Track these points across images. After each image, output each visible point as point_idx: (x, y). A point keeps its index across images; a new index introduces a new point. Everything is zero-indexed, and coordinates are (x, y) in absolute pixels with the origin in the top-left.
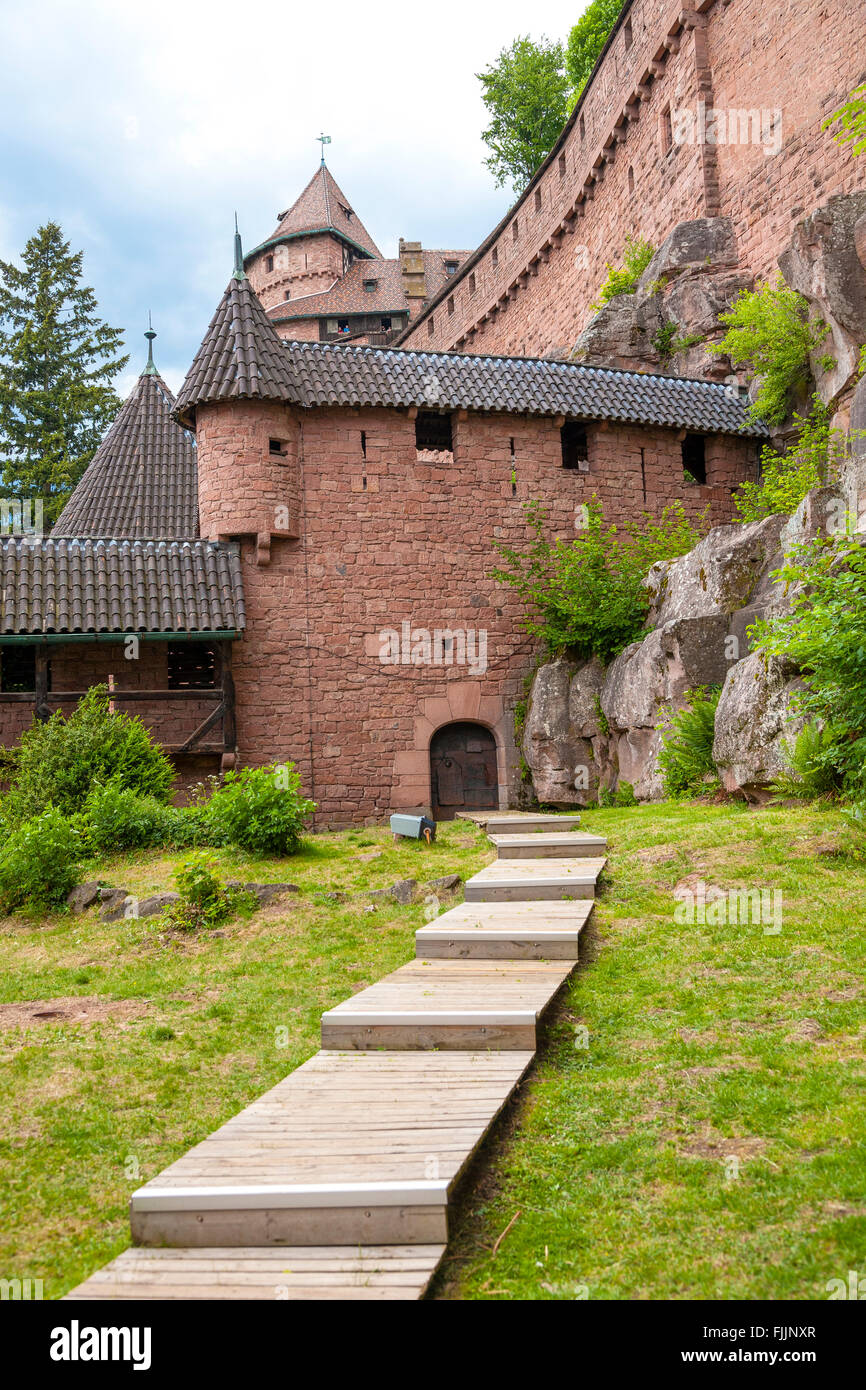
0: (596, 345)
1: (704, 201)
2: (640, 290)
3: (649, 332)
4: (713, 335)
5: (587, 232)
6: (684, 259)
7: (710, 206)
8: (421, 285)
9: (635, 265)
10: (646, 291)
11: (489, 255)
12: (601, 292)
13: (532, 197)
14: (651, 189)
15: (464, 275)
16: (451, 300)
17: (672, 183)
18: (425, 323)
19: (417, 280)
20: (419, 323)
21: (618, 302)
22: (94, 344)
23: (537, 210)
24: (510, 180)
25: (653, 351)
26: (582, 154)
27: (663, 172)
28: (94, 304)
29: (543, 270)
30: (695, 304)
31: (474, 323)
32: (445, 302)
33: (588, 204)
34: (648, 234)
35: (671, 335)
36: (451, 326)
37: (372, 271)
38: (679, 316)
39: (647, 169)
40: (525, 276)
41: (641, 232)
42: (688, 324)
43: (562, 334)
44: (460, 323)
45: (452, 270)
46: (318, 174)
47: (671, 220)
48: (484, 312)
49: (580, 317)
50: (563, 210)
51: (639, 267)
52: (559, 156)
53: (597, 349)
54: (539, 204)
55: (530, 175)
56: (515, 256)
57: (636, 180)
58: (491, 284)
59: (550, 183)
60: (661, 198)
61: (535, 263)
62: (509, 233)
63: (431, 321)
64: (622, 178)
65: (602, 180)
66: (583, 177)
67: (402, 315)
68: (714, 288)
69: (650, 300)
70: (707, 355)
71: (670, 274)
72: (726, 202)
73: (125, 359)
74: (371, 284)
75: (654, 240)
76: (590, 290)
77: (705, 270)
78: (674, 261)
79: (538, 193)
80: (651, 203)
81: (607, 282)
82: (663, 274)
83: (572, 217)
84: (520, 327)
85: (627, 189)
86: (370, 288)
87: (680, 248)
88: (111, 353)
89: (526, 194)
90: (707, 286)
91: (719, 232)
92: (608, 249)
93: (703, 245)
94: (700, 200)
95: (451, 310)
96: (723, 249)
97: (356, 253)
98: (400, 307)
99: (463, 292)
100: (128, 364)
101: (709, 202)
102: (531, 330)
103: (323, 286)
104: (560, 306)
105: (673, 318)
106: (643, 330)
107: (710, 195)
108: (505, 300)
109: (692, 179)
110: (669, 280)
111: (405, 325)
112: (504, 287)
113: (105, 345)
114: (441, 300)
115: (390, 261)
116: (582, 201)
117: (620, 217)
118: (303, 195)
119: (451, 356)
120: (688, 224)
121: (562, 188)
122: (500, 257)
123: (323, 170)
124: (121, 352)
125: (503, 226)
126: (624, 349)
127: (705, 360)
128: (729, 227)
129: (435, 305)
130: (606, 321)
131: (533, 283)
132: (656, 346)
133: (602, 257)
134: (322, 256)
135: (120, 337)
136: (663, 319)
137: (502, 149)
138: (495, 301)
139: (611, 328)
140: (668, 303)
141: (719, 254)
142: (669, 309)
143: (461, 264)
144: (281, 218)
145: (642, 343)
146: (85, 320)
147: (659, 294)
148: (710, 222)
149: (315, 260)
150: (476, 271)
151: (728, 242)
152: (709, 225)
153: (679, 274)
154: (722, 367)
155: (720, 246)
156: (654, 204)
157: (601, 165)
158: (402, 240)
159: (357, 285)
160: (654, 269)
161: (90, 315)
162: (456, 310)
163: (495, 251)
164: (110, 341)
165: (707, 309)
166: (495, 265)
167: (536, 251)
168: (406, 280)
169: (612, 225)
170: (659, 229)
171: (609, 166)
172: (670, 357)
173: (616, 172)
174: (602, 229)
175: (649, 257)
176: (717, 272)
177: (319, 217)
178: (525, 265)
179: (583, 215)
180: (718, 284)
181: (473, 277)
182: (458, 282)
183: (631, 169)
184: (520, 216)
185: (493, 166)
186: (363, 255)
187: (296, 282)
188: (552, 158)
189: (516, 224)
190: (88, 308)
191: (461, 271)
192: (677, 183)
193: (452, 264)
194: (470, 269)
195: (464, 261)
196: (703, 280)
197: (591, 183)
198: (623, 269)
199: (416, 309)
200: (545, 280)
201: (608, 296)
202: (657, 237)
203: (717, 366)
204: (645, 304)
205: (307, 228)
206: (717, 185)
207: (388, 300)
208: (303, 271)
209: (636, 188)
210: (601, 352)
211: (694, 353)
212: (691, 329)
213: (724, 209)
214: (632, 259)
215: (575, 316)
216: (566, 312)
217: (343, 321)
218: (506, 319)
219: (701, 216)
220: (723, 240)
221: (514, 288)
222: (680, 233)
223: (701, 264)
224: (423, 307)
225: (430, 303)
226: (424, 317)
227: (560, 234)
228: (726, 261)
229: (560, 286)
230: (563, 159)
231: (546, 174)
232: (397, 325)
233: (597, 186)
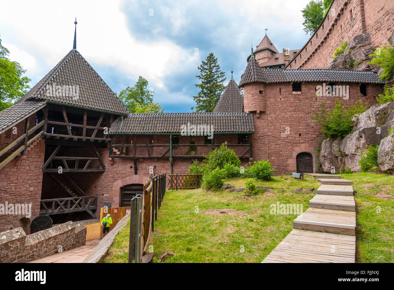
0: (333, 66)
1: (362, 30)
2: (344, 53)
3: (347, 62)
4: (365, 61)
5: (330, 41)
6: (356, 44)
7: (363, 31)
8: (288, 58)
9: (343, 47)
10: (346, 52)
11: (305, 49)
12: (334, 54)
13: (315, 35)
14: (347, 29)
15: (298, 55)
16: (296, 60)
17: (353, 27)
18: (289, 66)
19: (287, 57)
20: (288, 66)
21: (339, 56)
22: (219, 76)
23: (317, 38)
24: (309, 33)
25: (348, 66)
26: (328, 25)
27: (350, 25)
28: (219, 68)
29: (318, 51)
30: (360, 54)
31: (301, 65)
32: (294, 61)
33: (330, 35)
34: (346, 40)
35: (353, 62)
36: (296, 66)
37: (277, 56)
38: (355, 58)
39: (346, 25)
40: (314, 53)
41: (344, 39)
42: (358, 59)
43: (323, 65)
44: (298, 65)
45: (295, 54)
46: (265, 37)
47: (353, 36)
48: (304, 62)
49: (328, 61)
50: (323, 37)
51: (344, 48)
52: (322, 25)
53: (334, 67)
54: (317, 37)
55: (314, 31)
56: (311, 49)
57: (342, 28)
58: (305, 56)
59: (320, 32)
60: (350, 31)
61: (316, 50)
62: (310, 44)
63: (291, 65)
64: (339, 28)
65: (333, 29)
66: (328, 29)
67: (284, 65)
68: (365, 50)
69: (347, 55)
70: (363, 66)
71: (353, 48)
72: (368, 29)
73: (225, 78)
74: (277, 59)
75: (348, 41)
76: (330, 54)
77: (362, 46)
78: (354, 45)
79: (317, 34)
80: (347, 32)
81: (336, 52)
82: (351, 48)
83: (325, 38)
84: (312, 64)
85: (340, 30)
86: (276, 60)
87: (356, 42)
88: (223, 77)
89: (314, 35)
90: (363, 50)
91: (366, 37)
92: (335, 44)
93: (362, 40)
94: (360, 30)
95: (295, 62)
96: (367, 41)
97: (273, 53)
98: (283, 63)
99: (298, 58)
100: (226, 79)
101: (363, 30)
102: (315, 65)
103: (266, 60)
104: (322, 59)
105: (354, 58)
106: (346, 62)
107: (363, 28)
108: (309, 59)
109: (358, 25)
110: (352, 49)
111: (284, 67)
112: (308, 56)
113: (222, 76)
114: (293, 60)
115: (281, 53)
116: (328, 34)
117: (338, 37)
118: (262, 42)
119: (298, 70)
120: (357, 36)
121: (323, 32)
122: (307, 49)
123: (266, 36)
124: (225, 77)
125: (308, 43)
126: (341, 66)
127: (363, 67)
128: (369, 35)
129: (292, 62)
130: (336, 60)
131: (315, 55)
132: (349, 65)
133: (334, 47)
134: (266, 54)
135: (224, 74)
136: (351, 59)
137: (307, 26)
138: (306, 59)
139: (338, 62)
140: (353, 54)
141: (366, 42)
142: (353, 56)
143: (297, 53)
144: (257, 47)
145: (346, 65)
146: (218, 71)
147: (350, 53)
148: (364, 34)
149: (264, 55)
150: (301, 53)
151: (369, 39)
152: (363, 35)
153: (355, 48)
154: (368, 69)
155: (366, 40)
156: (348, 33)
157: (333, 26)
158: (283, 49)
159: (274, 59)
160: (348, 48)
161: (219, 70)
162: (297, 62)
163: (306, 48)
164: (223, 75)
165: (363, 55)
166: (306, 52)
167: (316, 47)
168: (284, 57)
169: (336, 39)
170: (349, 38)
171: (335, 26)
172: (353, 67)
173: (337, 27)
174: (333, 40)
175: (347, 45)
176: (366, 46)
177: (266, 46)
178: (314, 50)
179: (328, 38)
180: (366, 49)
181: (301, 55)
182: (297, 56)
183: (341, 25)
184: (312, 40)
185: (305, 30)
186: (275, 53)
187: (260, 60)
188: (320, 26)
189: (311, 42)
190: (218, 69)
191: (297, 54)
192: (354, 27)
193: (295, 53)
194: (300, 53)
195: (298, 52)
196: (362, 48)
197: (330, 30)
198: (340, 48)
199: (287, 63)
200: (319, 53)
201: (336, 55)
202: (348, 40)
203: (366, 68)
204: (346, 56)
205: (263, 48)
206: (365, 26)
207: (281, 62)
208: (262, 57)
209: (343, 29)
210: (335, 68)
211: (360, 66)
212: (359, 60)
213: (367, 31)
214: (342, 46)
215: (326, 61)
216: (324, 60)
217: (270, 67)
218: (309, 63)
219: (361, 33)
220: (368, 38)
221: (311, 56)
222: (355, 38)
223: (361, 45)
224: (288, 63)
225: (290, 62)
226: (289, 65)
227: (322, 43)
228: (368, 43)
229: (322, 54)
230: (323, 26)
231: (319, 29)
232: (282, 67)
233: (332, 31)
